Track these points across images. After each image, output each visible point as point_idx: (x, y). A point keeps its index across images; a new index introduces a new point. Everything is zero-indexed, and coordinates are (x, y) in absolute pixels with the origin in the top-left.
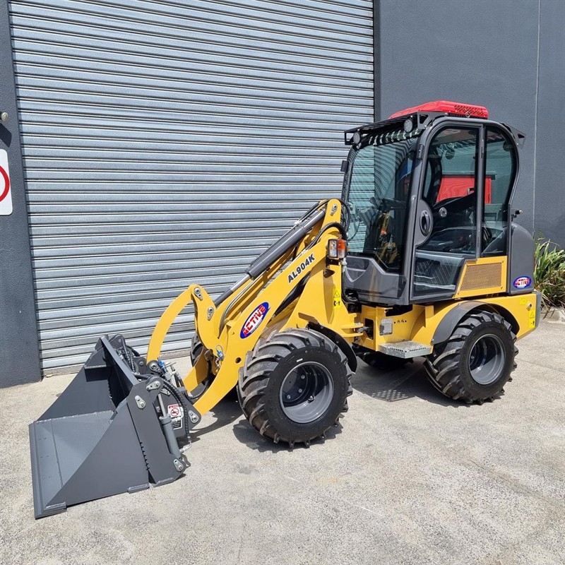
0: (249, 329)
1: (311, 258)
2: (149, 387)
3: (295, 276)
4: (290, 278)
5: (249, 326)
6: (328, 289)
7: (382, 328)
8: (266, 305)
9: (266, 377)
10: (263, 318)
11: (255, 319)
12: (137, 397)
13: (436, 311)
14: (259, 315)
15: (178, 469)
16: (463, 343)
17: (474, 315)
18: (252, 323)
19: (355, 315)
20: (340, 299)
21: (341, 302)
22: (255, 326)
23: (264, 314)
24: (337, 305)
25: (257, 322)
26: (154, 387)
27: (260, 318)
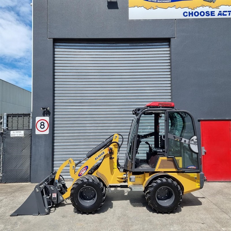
0: (81, 174)
1: (103, 153)
2: (40, 186)
3: (97, 158)
4: (96, 159)
5: (81, 173)
6: (111, 164)
7: (130, 179)
8: (87, 167)
9: (74, 189)
10: (86, 171)
11: (83, 171)
12: (37, 189)
13: (150, 175)
14: (85, 170)
15: (46, 212)
16: (152, 188)
17: (159, 178)
18: (82, 172)
19: (125, 173)
20: (116, 167)
21: (117, 168)
22: (83, 173)
23: (87, 170)
24: (115, 169)
25: (84, 172)
26: (42, 187)
27: (85, 171)
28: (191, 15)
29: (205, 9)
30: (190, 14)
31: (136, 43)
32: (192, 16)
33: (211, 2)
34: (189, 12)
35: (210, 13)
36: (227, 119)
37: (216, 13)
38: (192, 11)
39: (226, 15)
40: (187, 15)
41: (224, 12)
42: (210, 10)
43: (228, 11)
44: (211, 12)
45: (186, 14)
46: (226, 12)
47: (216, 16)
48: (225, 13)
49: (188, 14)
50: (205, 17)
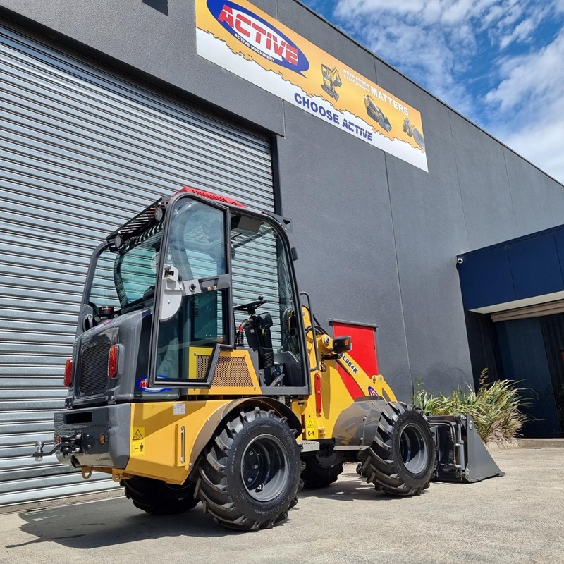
28: (306, 105)
29: (327, 106)
30: (304, 102)
31: (206, 117)
32: (309, 107)
33: (332, 97)
34: (304, 98)
35: (332, 115)
36: (369, 324)
37: (341, 121)
38: (309, 98)
39: (353, 130)
40: (300, 102)
41: (350, 123)
42: (333, 111)
43: (356, 126)
44: (334, 115)
45: (298, 99)
46: (353, 124)
47: (340, 126)
48: (352, 127)
49: (302, 100)
50: (325, 118)
